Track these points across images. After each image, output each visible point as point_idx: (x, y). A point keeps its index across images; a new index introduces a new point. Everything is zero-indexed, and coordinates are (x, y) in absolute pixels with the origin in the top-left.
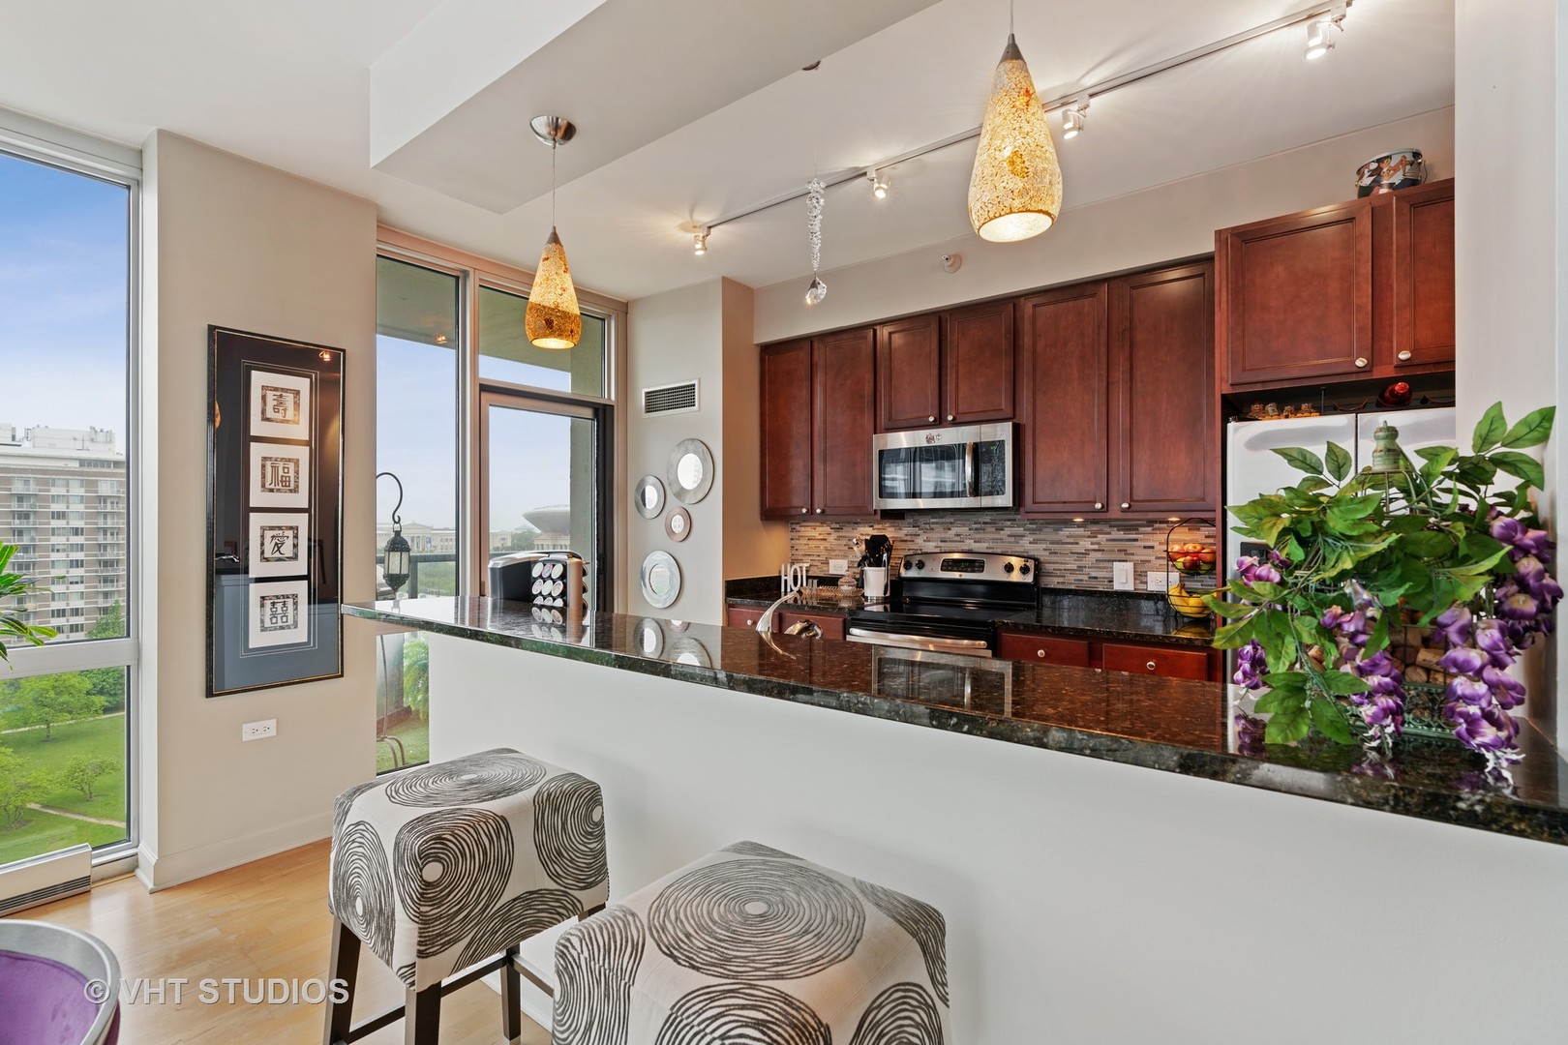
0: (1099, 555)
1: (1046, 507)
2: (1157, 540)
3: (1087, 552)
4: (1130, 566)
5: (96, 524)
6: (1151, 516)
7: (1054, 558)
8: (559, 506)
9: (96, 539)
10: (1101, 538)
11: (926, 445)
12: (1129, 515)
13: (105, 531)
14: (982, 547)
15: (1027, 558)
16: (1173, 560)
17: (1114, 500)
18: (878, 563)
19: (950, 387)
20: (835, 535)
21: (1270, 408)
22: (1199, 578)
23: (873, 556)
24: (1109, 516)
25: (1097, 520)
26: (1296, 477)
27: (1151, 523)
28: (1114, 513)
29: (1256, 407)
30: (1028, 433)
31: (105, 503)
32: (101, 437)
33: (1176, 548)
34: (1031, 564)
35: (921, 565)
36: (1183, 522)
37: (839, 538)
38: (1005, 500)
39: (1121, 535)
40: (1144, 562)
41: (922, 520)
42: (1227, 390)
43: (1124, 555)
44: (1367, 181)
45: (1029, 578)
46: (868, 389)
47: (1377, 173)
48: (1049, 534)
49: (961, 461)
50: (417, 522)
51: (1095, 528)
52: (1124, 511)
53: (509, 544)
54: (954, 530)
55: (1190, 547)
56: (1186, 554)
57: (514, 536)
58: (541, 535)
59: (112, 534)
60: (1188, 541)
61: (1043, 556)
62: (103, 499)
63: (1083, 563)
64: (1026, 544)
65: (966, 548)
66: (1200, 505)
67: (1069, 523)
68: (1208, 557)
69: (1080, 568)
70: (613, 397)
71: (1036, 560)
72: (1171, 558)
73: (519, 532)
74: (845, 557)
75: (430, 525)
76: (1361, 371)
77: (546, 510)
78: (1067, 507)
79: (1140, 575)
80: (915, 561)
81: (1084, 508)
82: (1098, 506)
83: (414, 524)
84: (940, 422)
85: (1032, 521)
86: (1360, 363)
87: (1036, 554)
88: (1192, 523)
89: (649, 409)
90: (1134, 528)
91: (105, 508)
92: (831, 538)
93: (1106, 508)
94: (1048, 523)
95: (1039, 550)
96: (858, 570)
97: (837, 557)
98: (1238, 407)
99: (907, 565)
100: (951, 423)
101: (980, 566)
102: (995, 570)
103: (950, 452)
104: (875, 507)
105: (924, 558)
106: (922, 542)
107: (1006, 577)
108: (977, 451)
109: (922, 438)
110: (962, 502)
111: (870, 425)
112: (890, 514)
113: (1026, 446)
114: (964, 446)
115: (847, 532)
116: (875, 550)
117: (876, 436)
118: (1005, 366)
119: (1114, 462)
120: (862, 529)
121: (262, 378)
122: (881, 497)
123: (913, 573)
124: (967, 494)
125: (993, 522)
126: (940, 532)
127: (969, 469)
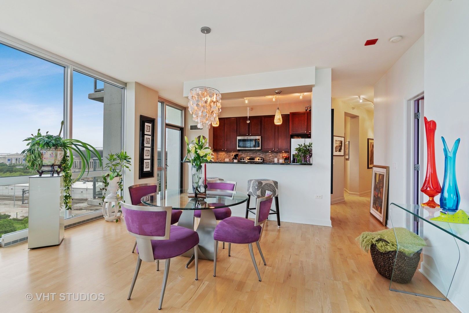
0: (272, 157)
1: (266, 150)
2: (281, 155)
7: (265, 158)
10: (273, 154)
11: (247, 139)
14: (254, 156)
15: (261, 158)
17: (276, 148)
18: (236, 159)
19: (250, 129)
20: (226, 154)
21: (296, 137)
22: (286, 161)
23: (235, 157)
24: (275, 151)
25: (272, 152)
26: (299, 146)
27: (280, 152)
29: (294, 136)
30: (263, 137)
33: (283, 156)
34: (262, 159)
35: (243, 159)
36: (285, 152)
37: (227, 155)
38: (259, 148)
40: (279, 158)
41: (243, 151)
42: (291, 134)
43: (276, 157)
44: (307, 109)
45: (262, 161)
46: (235, 128)
47: (308, 108)
48: (265, 154)
49: (252, 142)
52: (277, 150)
54: (249, 153)
55: (285, 156)
56: (285, 157)
60: (285, 155)
61: (264, 157)
63: (270, 158)
64: (261, 156)
65: (251, 156)
66: (287, 149)
67: (268, 152)
68: (288, 157)
70: (183, 126)
72: (283, 157)
74: (228, 158)
76: (305, 133)
78: (269, 150)
79: (278, 160)
80: (242, 158)
81: (271, 149)
82: (273, 149)
84: (248, 135)
85: (262, 152)
86: (305, 132)
87: (263, 157)
88: (286, 152)
89: (191, 129)
90: (277, 153)
92: (225, 155)
93: (274, 150)
95: (263, 156)
96: (232, 160)
97: (227, 158)
98: (292, 136)
99: (241, 159)
100: (251, 136)
101: (254, 159)
102: (257, 160)
103: (251, 140)
104: (237, 149)
105: (244, 158)
106: (243, 155)
107: (258, 161)
108: (255, 140)
109: (246, 138)
110: (253, 148)
111: (236, 135)
112: (239, 150)
113: (263, 140)
114: (253, 139)
115: (229, 154)
116: (236, 156)
117: (237, 137)
118: (259, 127)
119: (275, 143)
120: (231, 153)
121: (146, 124)
122: (238, 147)
123: (242, 160)
124: (253, 147)
125: (256, 152)
126: (246, 154)
127: (254, 143)
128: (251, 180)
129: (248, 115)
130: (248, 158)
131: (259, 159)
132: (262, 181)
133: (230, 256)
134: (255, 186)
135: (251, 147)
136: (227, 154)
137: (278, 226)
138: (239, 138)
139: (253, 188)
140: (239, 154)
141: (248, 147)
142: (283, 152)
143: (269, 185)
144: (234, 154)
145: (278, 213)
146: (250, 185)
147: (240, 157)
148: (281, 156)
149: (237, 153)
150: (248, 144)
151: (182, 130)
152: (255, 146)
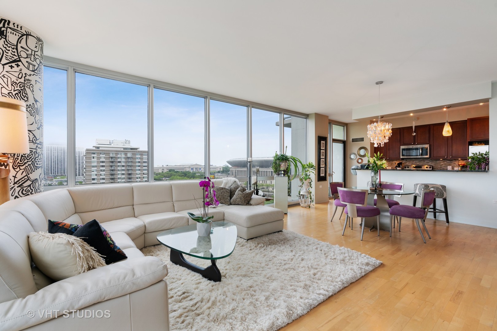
0: (445, 165)
1: (436, 157)
3: (442, 165)
4: (451, 167)
5: (127, 164)
6: (455, 159)
7: (435, 166)
8: (237, 159)
9: (127, 168)
10: (445, 162)
12: (451, 159)
13: (129, 166)
14: (421, 164)
15: (430, 166)
16: (460, 165)
17: (449, 156)
18: (400, 167)
19: (416, 140)
21: (476, 143)
22: (464, 168)
24: (448, 159)
25: (444, 159)
27: (455, 160)
28: (448, 158)
29: (474, 143)
30: (432, 146)
31: (129, 159)
32: (127, 142)
33: (460, 163)
34: (431, 167)
36: (461, 159)
38: (428, 156)
39: (449, 162)
40: (454, 166)
41: (408, 160)
42: (469, 141)
43: (450, 165)
45: (431, 169)
46: (399, 138)
48: (435, 162)
49: (419, 150)
50: (197, 164)
51: (444, 161)
53: (222, 170)
54: (415, 162)
55: (463, 163)
56: (462, 164)
57: (223, 168)
58: (231, 167)
59: (130, 167)
60: (462, 163)
62: (129, 158)
64: (430, 164)
65: (417, 165)
66: (465, 157)
67: (440, 160)
69: (441, 167)
70: (346, 139)
71: (432, 166)
72: (459, 165)
73: (225, 166)
74: (391, 166)
75: (200, 164)
77: (233, 160)
78: (440, 157)
79: (453, 168)
80: (407, 166)
81: (443, 157)
83: (196, 164)
84: (414, 144)
85: (431, 160)
88: (463, 159)
89: (353, 141)
90: (452, 161)
91: (129, 160)
92: (387, 163)
93: (447, 158)
94: (434, 160)
95: (433, 164)
96: (395, 168)
97: (389, 166)
98: (471, 144)
99: (405, 167)
100: (417, 144)
101: (421, 167)
102: (425, 167)
103: (417, 149)
104: (401, 158)
105: (409, 166)
106: (408, 164)
107: (426, 169)
108: (422, 149)
109: (411, 147)
110: (420, 157)
111: (399, 144)
112: (403, 159)
113: (432, 148)
114: (420, 148)
115: (391, 162)
116: (399, 165)
117: (401, 146)
118: (427, 135)
119: (448, 151)
120: (394, 162)
121: (322, 142)
122: (402, 156)
123: (407, 169)
124: (420, 155)
125: (423, 160)
126: (412, 162)
127: (421, 152)
128: (418, 184)
129: (414, 124)
130: (414, 166)
131: (427, 167)
132: (429, 185)
133: (400, 231)
134: (421, 188)
135: (417, 156)
136: (389, 162)
137: (447, 224)
138: (402, 147)
139: (419, 190)
140: (403, 162)
141: (412, 156)
142: (459, 160)
143: (436, 188)
144: (397, 162)
145: (446, 212)
146: (416, 188)
147: (404, 166)
148: (457, 164)
149: (401, 162)
150: (414, 153)
151: (344, 143)
152: (422, 155)
